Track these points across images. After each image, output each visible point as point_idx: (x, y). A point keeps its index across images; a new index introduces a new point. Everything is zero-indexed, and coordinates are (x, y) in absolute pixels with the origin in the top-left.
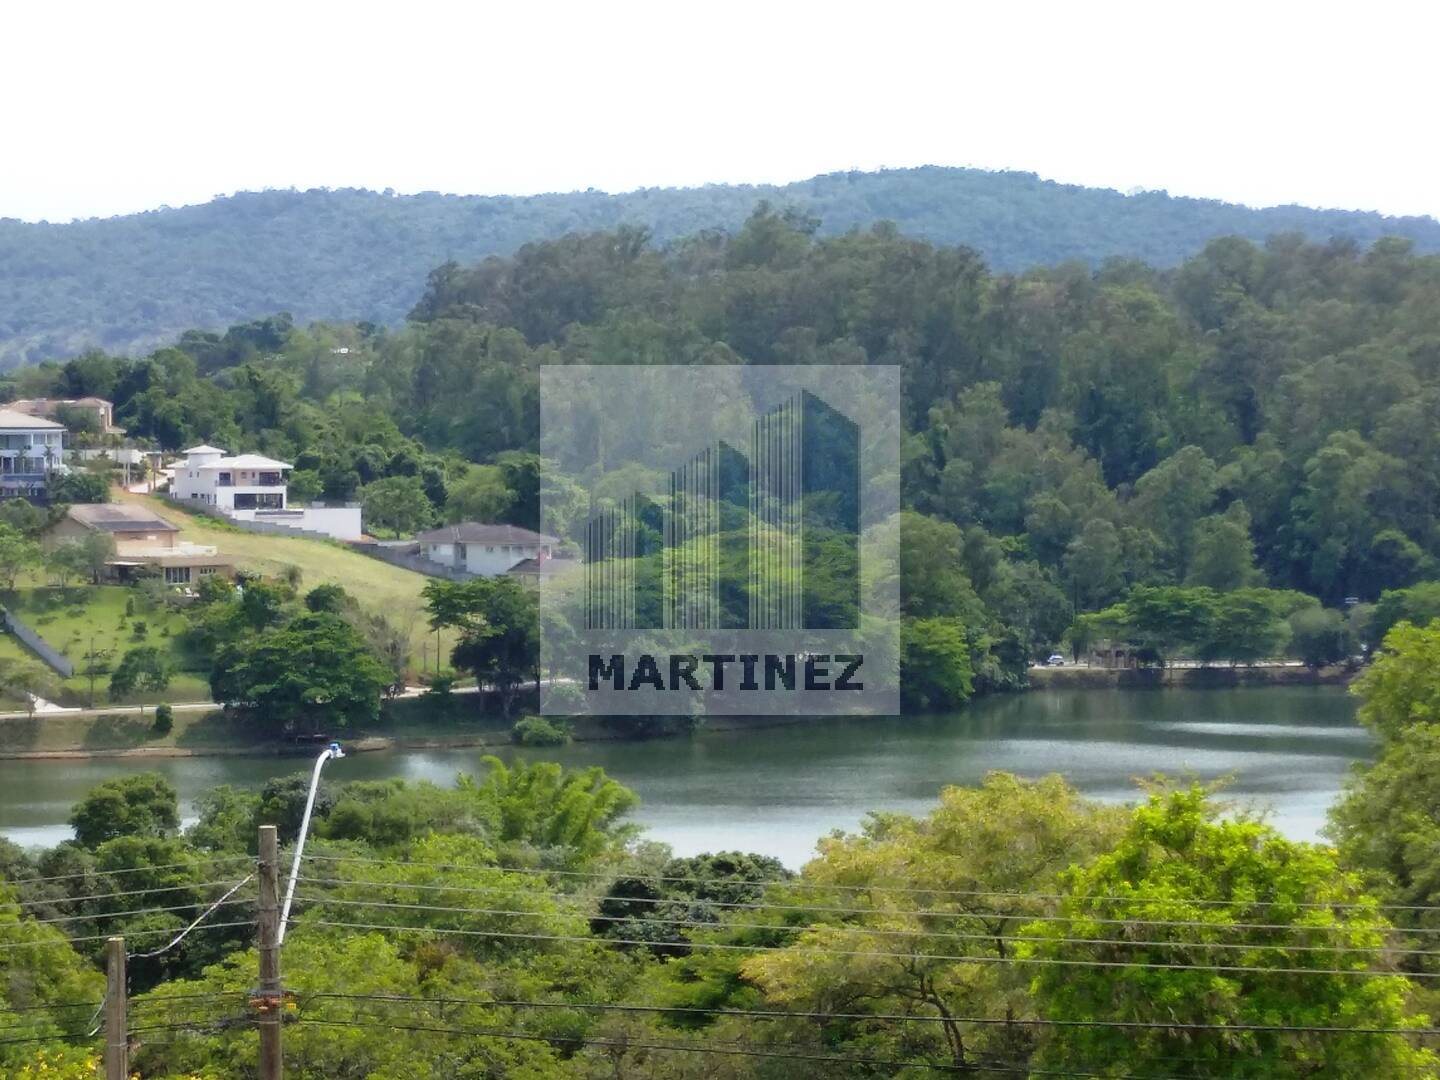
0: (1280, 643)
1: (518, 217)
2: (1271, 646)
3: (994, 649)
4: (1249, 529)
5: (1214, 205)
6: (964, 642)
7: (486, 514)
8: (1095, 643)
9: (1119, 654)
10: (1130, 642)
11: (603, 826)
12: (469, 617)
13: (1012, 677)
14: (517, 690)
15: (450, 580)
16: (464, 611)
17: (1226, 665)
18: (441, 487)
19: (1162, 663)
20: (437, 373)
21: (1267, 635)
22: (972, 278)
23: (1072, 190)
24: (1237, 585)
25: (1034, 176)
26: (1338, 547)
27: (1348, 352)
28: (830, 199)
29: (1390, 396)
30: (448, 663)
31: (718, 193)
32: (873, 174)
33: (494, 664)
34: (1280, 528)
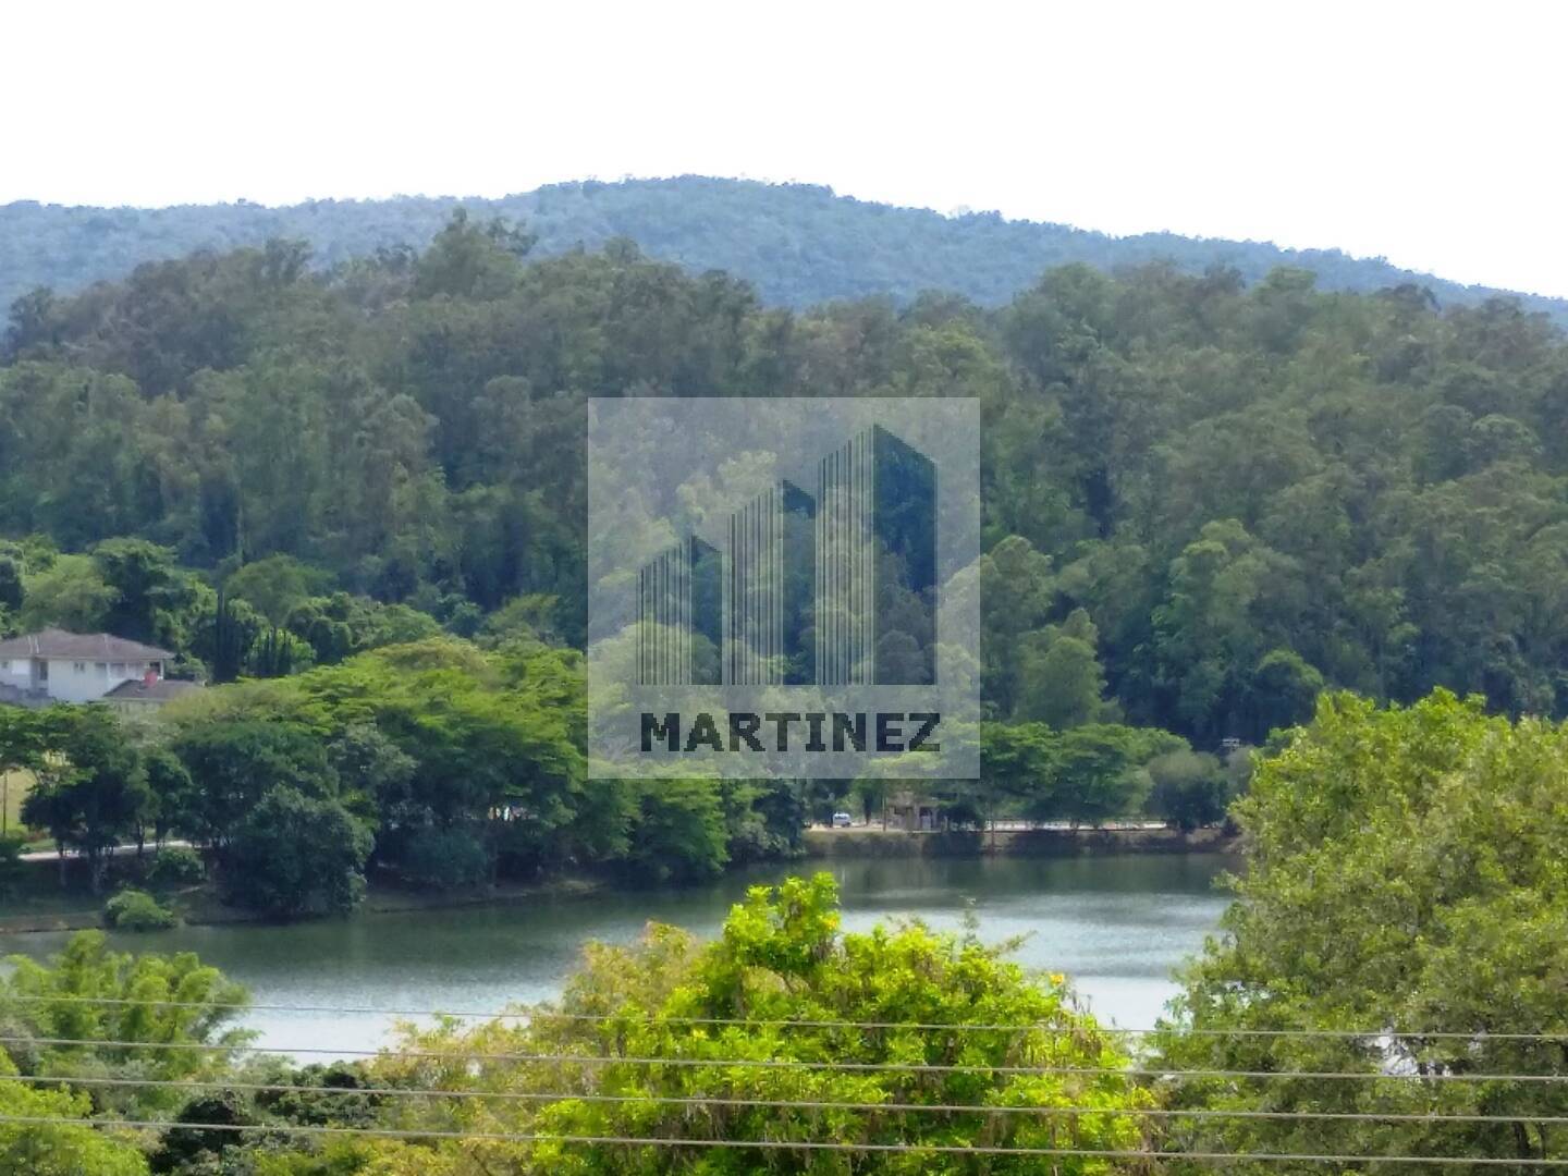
0: (1138, 798)
1: (145, 236)
2: (1124, 803)
3: (758, 804)
4: (1096, 647)
5: (1060, 232)
6: (716, 793)
7: (76, 620)
8: (894, 797)
9: (924, 811)
10: (940, 796)
11: (201, 1034)
12: (46, 756)
13: (781, 841)
14: (110, 857)
15: (22, 707)
16: (42, 749)
17: (1065, 826)
18: (17, 584)
19: (980, 823)
20: (20, 435)
21: (1119, 787)
22: (736, 313)
23: (877, 210)
24: (1082, 720)
25: (828, 190)
26: (1212, 669)
27: (1229, 415)
28: (558, 218)
29: (1282, 474)
30: (17, 819)
31: (412, 207)
32: (615, 186)
33: (80, 820)
34: (1139, 648)
